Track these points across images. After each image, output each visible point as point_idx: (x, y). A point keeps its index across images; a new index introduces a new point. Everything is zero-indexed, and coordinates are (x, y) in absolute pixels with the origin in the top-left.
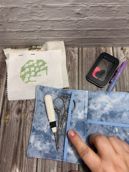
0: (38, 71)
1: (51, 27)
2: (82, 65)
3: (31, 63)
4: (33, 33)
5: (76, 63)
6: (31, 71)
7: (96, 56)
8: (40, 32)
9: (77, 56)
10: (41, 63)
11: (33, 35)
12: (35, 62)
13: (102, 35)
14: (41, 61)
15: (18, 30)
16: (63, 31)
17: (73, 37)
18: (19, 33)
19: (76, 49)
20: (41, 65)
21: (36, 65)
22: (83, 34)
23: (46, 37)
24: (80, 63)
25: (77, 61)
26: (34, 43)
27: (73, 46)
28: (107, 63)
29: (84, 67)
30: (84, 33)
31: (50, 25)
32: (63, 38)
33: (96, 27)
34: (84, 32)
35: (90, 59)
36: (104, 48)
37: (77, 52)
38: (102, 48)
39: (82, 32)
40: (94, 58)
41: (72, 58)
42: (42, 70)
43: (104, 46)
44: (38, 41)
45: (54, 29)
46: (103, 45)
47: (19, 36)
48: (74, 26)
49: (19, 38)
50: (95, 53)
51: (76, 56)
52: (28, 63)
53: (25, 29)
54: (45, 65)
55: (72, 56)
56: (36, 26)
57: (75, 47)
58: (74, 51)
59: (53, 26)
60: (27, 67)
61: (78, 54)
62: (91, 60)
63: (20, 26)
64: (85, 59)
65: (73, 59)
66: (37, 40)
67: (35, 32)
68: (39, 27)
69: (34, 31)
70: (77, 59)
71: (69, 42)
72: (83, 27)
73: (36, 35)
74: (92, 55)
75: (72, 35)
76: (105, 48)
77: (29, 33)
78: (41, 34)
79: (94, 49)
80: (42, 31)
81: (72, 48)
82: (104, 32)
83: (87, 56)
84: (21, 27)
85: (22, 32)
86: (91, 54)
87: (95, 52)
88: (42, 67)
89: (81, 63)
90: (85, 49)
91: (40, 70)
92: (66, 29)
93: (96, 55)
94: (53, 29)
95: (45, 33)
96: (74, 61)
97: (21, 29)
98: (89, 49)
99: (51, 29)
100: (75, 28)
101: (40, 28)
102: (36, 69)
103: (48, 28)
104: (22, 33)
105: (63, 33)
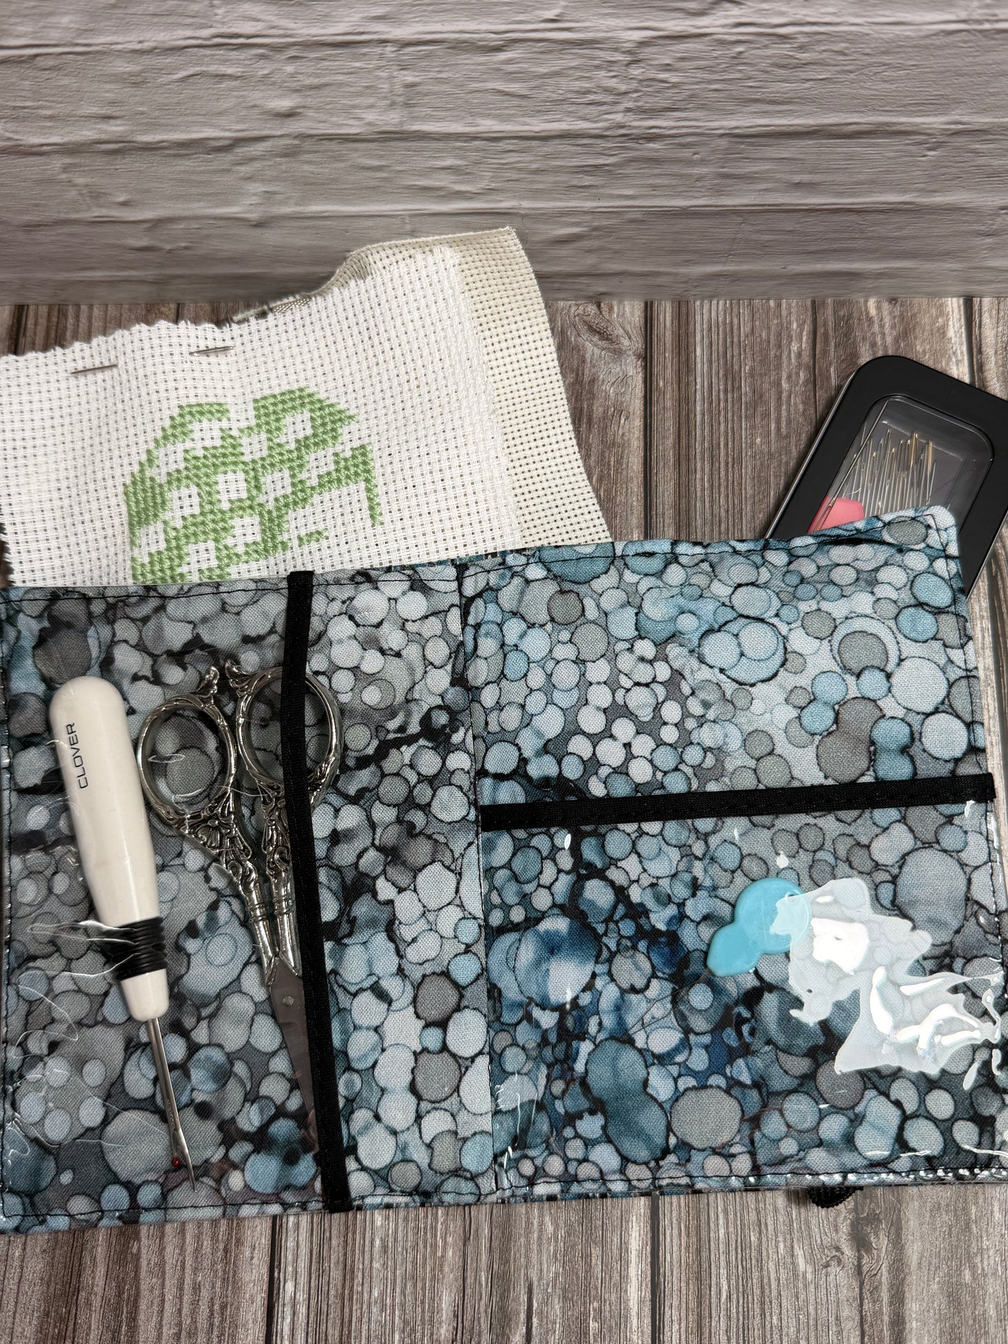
0: (285, 505)
1: (393, 104)
2: (683, 459)
3: (206, 434)
4: (229, 157)
5: (625, 445)
6: (225, 506)
7: (813, 381)
8: (290, 153)
9: (639, 379)
10: (297, 426)
11: (227, 179)
12: (241, 416)
13: (874, 184)
14: (298, 399)
15: (87, 133)
16: (503, 145)
17: (598, 197)
18: (100, 162)
19: (628, 314)
20: (303, 444)
21: (254, 447)
22: (697, 171)
23: (343, 197)
24: (666, 444)
25: (638, 423)
26: (232, 260)
27: (600, 287)
28: (922, 449)
29: (701, 480)
30: (703, 162)
31: (386, 86)
32: (506, 204)
33: (812, 100)
34: (703, 152)
35: (754, 405)
36: (886, 306)
37: (639, 344)
38: (872, 304)
39: (686, 153)
40: (798, 403)
41: (593, 396)
42: (327, 482)
43: (884, 282)
44: (271, 237)
45: (425, 119)
46: (880, 275)
47: (96, 196)
48: (608, 90)
49: (97, 212)
50: (806, 358)
51: (624, 380)
52: (177, 429)
53: (153, 126)
54: (343, 431)
55: (593, 381)
56: (256, 96)
57: (621, 297)
58: (603, 335)
59: (410, 98)
60: (175, 479)
61: (647, 359)
62: (766, 415)
63: (110, 91)
64: (711, 412)
65: (598, 411)
66: (260, 225)
67: (241, 151)
68: (285, 104)
69: (238, 142)
70: (637, 405)
71: (564, 251)
72: (693, 101)
73: (249, 179)
74: (779, 367)
75: (588, 180)
76: (893, 300)
77: (186, 164)
78: (306, 167)
79: (793, 311)
80: (307, 145)
81: (592, 309)
82: (889, 149)
83: (731, 377)
84: (112, 103)
85: (123, 149)
86: (768, 361)
87: (799, 345)
88: (320, 462)
89: (670, 442)
90: (707, 313)
91: (299, 485)
92: (538, 125)
93: (812, 369)
94: (415, 127)
95: (337, 159)
96: (606, 420)
97: (115, 129)
98: (745, 312)
99: (392, 119)
100: (619, 118)
101: (290, 114)
102: (266, 480)
103: (370, 116)
104: (123, 163)
105: (513, 158)
